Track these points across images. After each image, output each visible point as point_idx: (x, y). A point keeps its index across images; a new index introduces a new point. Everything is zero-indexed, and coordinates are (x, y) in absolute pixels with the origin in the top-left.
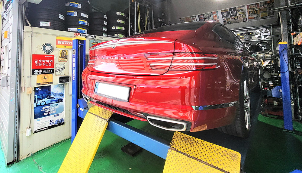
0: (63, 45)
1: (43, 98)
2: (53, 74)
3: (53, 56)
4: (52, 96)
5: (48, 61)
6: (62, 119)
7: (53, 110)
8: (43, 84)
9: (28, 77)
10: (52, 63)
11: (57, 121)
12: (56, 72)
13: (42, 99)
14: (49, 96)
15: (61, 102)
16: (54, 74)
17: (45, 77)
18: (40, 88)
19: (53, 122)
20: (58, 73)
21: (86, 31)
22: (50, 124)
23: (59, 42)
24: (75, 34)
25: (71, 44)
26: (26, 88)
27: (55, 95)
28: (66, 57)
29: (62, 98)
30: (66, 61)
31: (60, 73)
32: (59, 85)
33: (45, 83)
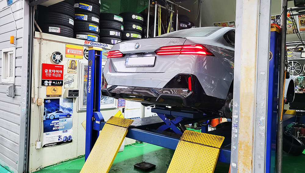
0: (72, 54)
2: (62, 86)
3: (63, 66)
4: (61, 110)
5: (58, 71)
6: (70, 137)
7: (62, 125)
10: (61, 74)
11: (65, 137)
12: (65, 84)
13: (51, 112)
14: (58, 110)
15: (69, 117)
18: (49, 100)
19: (61, 138)
20: (67, 86)
24: (85, 42)
25: (81, 54)
26: (36, 100)
27: (63, 110)
28: (75, 68)
30: (76, 72)
31: (69, 85)
32: (68, 98)
33: (55, 96)
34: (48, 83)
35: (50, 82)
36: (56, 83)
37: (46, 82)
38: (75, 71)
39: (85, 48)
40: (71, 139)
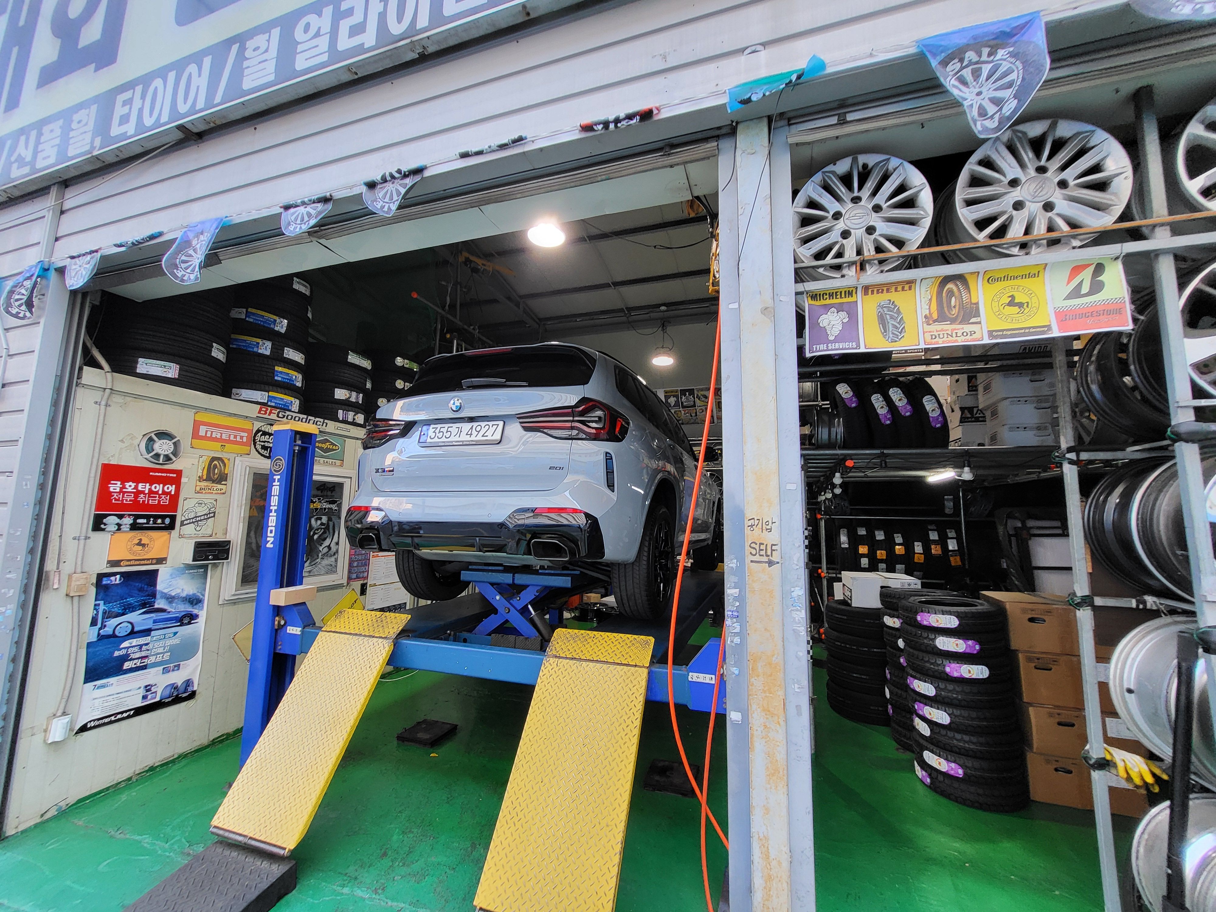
0: (215, 440)
1: (125, 609)
2: (173, 532)
3: (179, 473)
4: (160, 603)
5: (159, 488)
6: (188, 683)
7: (161, 650)
8: (132, 563)
9: (74, 539)
10: (171, 496)
11: (169, 688)
12: (182, 524)
13: (123, 614)
14: (148, 603)
15: (189, 623)
16: (175, 533)
17: (141, 540)
18: (118, 577)
19: (156, 692)
20: (189, 529)
21: (296, 404)
22: (145, 697)
23: (202, 430)
24: (260, 410)
25: (245, 440)
26: (64, 578)
27: (170, 602)
28: (222, 478)
29: (195, 611)
30: (222, 491)
31: (198, 529)
32: (189, 567)
33: (140, 561)
34: (119, 525)
35: (128, 521)
36: (147, 523)
37: (111, 521)
38: (219, 486)
39: (257, 425)
40: (190, 689)
